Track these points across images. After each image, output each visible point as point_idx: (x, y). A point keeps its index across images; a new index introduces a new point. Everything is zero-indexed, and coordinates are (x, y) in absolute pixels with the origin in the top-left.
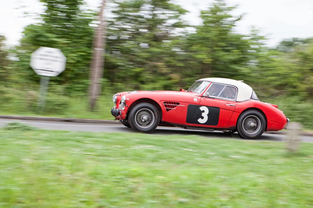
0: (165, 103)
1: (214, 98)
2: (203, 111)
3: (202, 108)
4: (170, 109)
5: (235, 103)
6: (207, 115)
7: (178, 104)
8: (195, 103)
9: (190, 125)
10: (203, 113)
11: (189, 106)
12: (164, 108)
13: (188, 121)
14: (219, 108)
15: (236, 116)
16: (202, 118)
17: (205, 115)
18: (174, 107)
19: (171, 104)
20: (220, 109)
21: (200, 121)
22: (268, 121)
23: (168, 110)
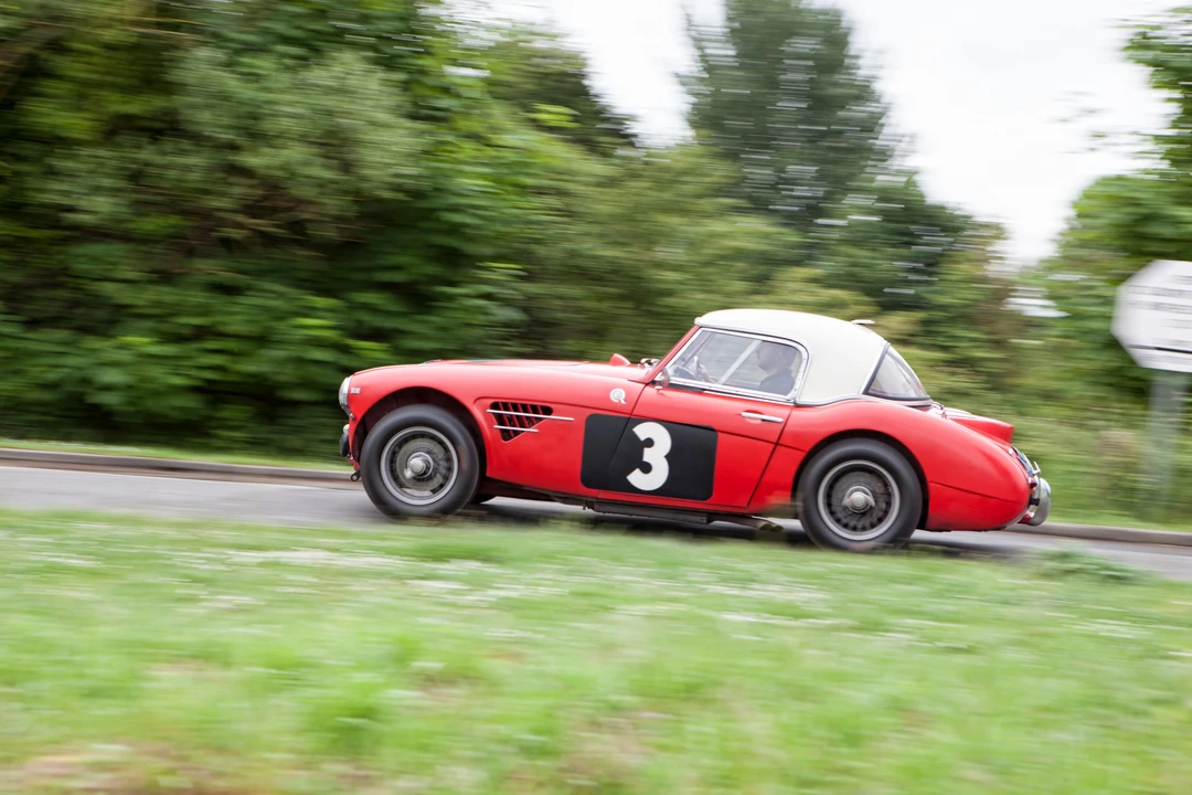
0: (495, 406)
1: (701, 391)
2: (649, 443)
3: (643, 431)
4: (516, 433)
5: (786, 412)
6: (667, 457)
7: (548, 411)
8: (616, 409)
9: (600, 496)
10: (646, 450)
11: (591, 420)
12: (490, 429)
13: (588, 481)
14: (713, 430)
15: (786, 463)
16: (647, 468)
17: (658, 456)
18: (531, 422)
19: (518, 410)
20: (720, 434)
21: (637, 479)
22: (932, 486)
23: (506, 435)
